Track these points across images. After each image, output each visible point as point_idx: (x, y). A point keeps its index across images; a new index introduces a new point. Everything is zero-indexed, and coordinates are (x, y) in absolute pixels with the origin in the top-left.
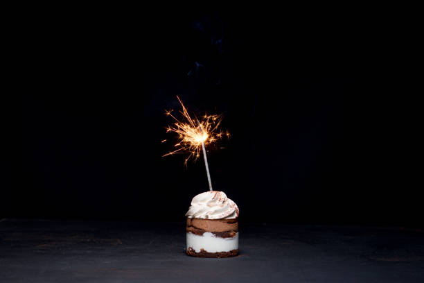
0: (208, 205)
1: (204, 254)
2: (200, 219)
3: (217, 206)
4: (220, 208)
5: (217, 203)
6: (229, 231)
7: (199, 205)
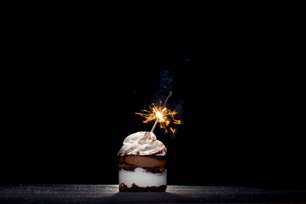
0: (139, 143)
2: (132, 155)
3: (148, 143)
4: (150, 145)
5: (147, 141)
6: (159, 167)
7: (131, 143)
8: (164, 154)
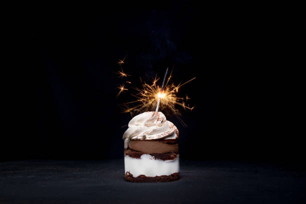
0: (146, 125)
1: (142, 179)
2: (137, 140)
3: (156, 125)
4: (159, 127)
5: (155, 123)
6: (170, 153)
7: (136, 125)
8: (175, 137)
